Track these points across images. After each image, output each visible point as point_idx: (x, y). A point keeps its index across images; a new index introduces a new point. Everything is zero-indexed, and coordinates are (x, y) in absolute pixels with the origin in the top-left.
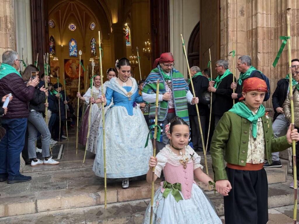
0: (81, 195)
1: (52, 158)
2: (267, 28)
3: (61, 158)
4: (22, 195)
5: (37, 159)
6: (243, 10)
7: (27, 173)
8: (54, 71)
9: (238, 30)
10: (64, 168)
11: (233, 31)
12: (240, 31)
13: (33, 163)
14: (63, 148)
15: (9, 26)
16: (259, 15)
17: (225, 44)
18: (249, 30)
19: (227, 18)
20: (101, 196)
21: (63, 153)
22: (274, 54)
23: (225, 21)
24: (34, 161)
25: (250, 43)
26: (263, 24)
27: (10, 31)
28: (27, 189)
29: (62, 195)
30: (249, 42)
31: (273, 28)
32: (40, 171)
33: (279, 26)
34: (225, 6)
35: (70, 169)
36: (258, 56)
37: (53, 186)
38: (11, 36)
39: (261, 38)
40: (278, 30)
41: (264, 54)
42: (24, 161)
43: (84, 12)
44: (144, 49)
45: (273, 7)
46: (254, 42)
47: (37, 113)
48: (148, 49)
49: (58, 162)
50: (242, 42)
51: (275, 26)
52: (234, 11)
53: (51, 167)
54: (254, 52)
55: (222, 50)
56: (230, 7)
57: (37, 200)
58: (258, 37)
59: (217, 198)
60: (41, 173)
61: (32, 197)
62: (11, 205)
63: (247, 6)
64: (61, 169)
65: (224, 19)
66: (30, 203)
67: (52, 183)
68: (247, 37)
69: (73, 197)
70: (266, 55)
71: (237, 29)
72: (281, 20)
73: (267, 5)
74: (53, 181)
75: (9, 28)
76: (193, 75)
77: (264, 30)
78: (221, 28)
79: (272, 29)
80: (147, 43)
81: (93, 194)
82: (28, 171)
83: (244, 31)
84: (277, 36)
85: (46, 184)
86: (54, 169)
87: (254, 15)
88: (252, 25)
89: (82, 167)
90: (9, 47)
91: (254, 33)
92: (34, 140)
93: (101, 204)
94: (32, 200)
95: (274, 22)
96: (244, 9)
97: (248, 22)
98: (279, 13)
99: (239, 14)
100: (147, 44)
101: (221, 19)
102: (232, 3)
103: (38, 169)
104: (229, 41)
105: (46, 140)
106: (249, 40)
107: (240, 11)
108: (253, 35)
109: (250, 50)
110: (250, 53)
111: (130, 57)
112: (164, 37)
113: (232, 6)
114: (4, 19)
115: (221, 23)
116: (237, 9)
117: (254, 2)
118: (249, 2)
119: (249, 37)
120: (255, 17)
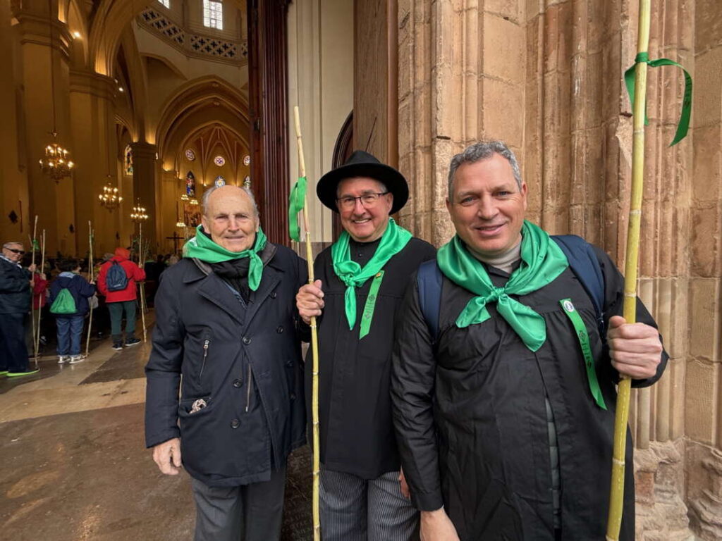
8: (192, 219)
11: (461, 11)
12: (499, 15)
18: (544, 13)
43: (236, 142)
50: (505, 78)
54: (581, 117)
68: (532, 49)
71: (482, 2)
83: (515, 22)
106: (545, 60)
112: (274, 139)
119: (540, 50)
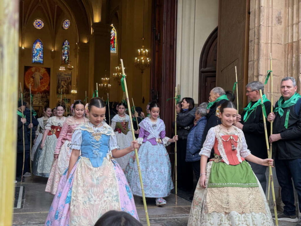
3: (22, 207)
6: (280, 17)
9: (273, 42)
10: (29, 222)
11: (266, 43)
12: (276, 43)
14: (24, 191)
17: (255, 60)
18: (288, 43)
19: (259, 26)
21: (25, 200)
23: (256, 30)
25: (288, 61)
30: (288, 58)
34: (257, 10)
35: (36, 224)
36: (300, 78)
43: (56, 6)
44: (136, 58)
46: (294, 60)
48: (142, 58)
52: (269, 17)
54: (294, 72)
55: (251, 67)
56: (264, 11)
63: (285, 12)
64: (24, 223)
65: (255, 27)
68: (285, 51)
71: (271, 41)
76: (216, 99)
78: (250, 39)
80: (141, 50)
87: (295, 24)
88: (292, 36)
91: (294, 47)
96: (281, 16)
99: (275, 21)
100: (141, 52)
101: (250, 26)
102: (266, 6)
104: (261, 56)
106: (288, 55)
107: (277, 18)
108: (294, 49)
109: (288, 69)
111: (116, 68)
112: (168, 46)
113: (266, 11)
115: (250, 32)
116: (272, 14)
117: (295, 7)
118: (289, 7)
119: (287, 52)
120: (296, 27)
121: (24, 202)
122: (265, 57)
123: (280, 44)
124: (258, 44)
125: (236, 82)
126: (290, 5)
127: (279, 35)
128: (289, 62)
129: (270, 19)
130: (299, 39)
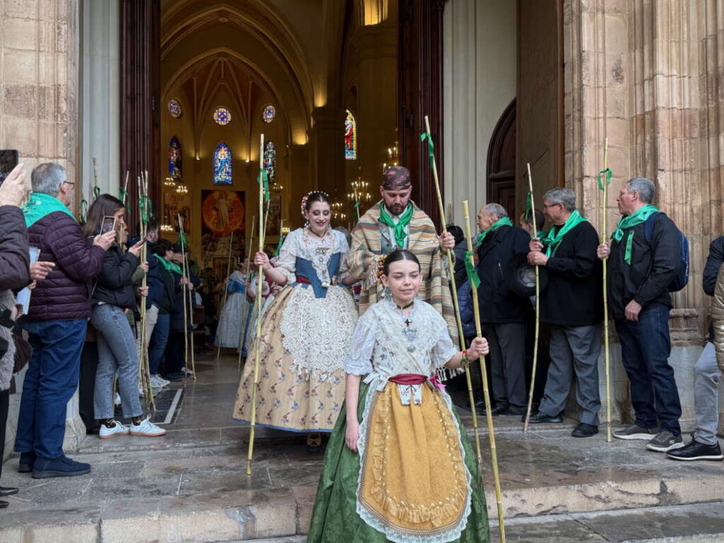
0: (208, 512)
1: (150, 420)
2: (681, 110)
3: (173, 420)
4: (69, 507)
5: (114, 421)
6: (620, 68)
7: (89, 453)
8: (177, 218)
9: (608, 115)
10: (177, 444)
11: (595, 119)
12: (613, 118)
13: (105, 431)
14: (182, 397)
15: (64, 106)
16: (661, 81)
17: (575, 149)
18: (636, 117)
19: (581, 86)
20: (256, 517)
21: (180, 410)
22: (700, 173)
23: (576, 95)
24: (107, 427)
25: (638, 148)
26: (670, 100)
27: (65, 119)
28: (83, 491)
29: (162, 510)
30: (636, 144)
31: (696, 109)
32: (119, 451)
33: (710, 106)
34: (576, 58)
35: (190, 447)
36: (659, 178)
37: (144, 487)
38: (66, 131)
39: (667, 135)
40: (710, 114)
41: (673, 175)
42: (83, 425)
43: (251, 82)
44: (385, 165)
45: (696, 59)
46: (648, 145)
47: (113, 310)
48: (395, 164)
49: (162, 431)
50: (618, 146)
51: (702, 105)
52: (598, 70)
53: (145, 442)
54: (649, 168)
55: (569, 163)
56: (588, 60)
57: (101, 520)
58: (659, 133)
59: (551, 535)
60: (120, 456)
61: (92, 511)
62: (40, 531)
63: (629, 59)
64: (168, 446)
65: (573, 90)
66: (86, 526)
67: (143, 480)
68: (632, 132)
69: (188, 515)
70: (679, 174)
71: (605, 114)
72: (717, 90)
73: (680, 55)
74: (147, 477)
75: (63, 112)
76: (491, 224)
77: (672, 114)
78: (566, 112)
79: (694, 112)
80: (392, 150)
81: (238, 512)
82: (90, 450)
83: (623, 118)
84: (706, 128)
85: (129, 482)
86: (152, 447)
87: (647, 80)
88: (643, 102)
89: (219, 443)
90: (61, 155)
91: (647, 122)
92: (108, 376)
93: (257, 536)
94: (90, 520)
95: (698, 95)
96: (622, 66)
97: (632, 94)
98: (710, 72)
99: (610, 77)
100: (394, 153)
101: (566, 89)
102: (592, 50)
103: (116, 446)
104: (586, 142)
105: (128, 377)
106: (636, 139)
107: (613, 71)
108: (646, 127)
109: (638, 163)
110: (639, 172)
111: (353, 184)
113: (592, 58)
114: (52, 91)
115: (566, 99)
116: (605, 65)
117: (647, 48)
118: (635, 49)
119: (635, 133)
120: (649, 85)
121: (178, 414)
122: (594, 144)
123: (622, 119)
124: (580, 121)
125: (530, 192)
126: (638, 46)
127: (619, 101)
128: (638, 151)
129: (601, 73)
130: (655, 106)
